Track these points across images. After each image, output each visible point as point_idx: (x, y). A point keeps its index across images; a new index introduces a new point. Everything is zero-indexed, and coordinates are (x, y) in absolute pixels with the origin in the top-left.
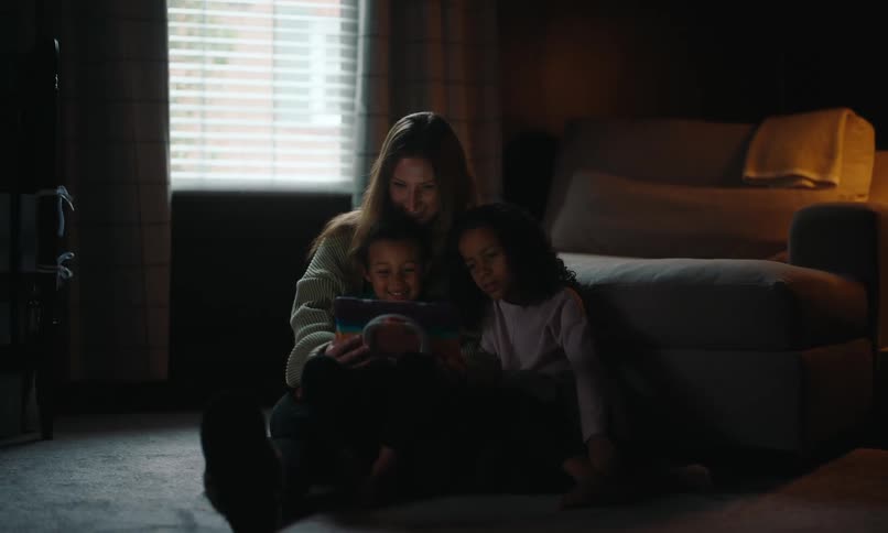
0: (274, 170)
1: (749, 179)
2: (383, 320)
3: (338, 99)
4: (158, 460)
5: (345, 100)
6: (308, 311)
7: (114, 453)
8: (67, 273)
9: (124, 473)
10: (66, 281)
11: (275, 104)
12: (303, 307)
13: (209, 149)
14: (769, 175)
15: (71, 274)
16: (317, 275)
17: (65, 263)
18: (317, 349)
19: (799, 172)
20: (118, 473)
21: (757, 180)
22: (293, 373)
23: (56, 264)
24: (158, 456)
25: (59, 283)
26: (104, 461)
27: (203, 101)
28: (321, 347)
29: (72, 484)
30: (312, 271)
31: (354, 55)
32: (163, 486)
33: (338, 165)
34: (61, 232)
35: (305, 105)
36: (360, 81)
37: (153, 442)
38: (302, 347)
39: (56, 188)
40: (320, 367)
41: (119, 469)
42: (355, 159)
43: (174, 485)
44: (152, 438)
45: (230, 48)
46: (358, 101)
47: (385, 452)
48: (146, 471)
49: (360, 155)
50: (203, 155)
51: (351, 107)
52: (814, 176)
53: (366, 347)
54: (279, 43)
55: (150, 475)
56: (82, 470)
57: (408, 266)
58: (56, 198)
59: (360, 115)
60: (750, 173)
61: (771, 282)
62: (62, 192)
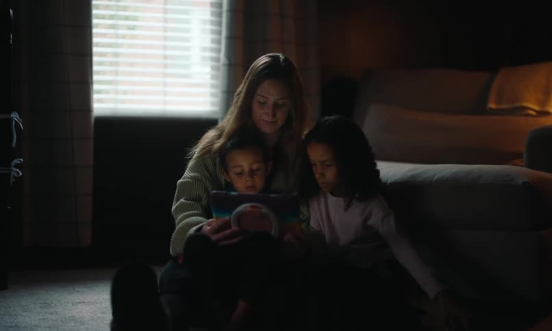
0: (165, 103)
1: (491, 109)
2: (246, 207)
3: (209, 54)
4: (80, 306)
5: (214, 55)
6: (187, 203)
7: (49, 302)
8: (18, 173)
9: (54, 317)
10: (18, 179)
11: (165, 57)
12: (182, 200)
13: (120, 88)
14: (504, 106)
15: (21, 174)
16: (191, 178)
17: (17, 166)
18: (194, 228)
19: (526, 104)
20: (50, 317)
21: (497, 110)
22: (176, 246)
23: (11, 167)
24: (80, 303)
25: (12, 180)
26: (41, 307)
27: (116, 55)
28: (197, 227)
29: (16, 326)
30: (188, 174)
31: (220, 24)
32: (82, 327)
33: (209, 99)
34: (14, 144)
35: (187, 58)
36: (224, 42)
37: (78, 292)
38: (182, 228)
39: (11, 113)
40: (198, 241)
41: (51, 313)
42: (220, 95)
43: (89, 327)
44: (77, 289)
45: (135, 19)
46: (222, 55)
47: (242, 305)
48: (70, 315)
49: (224, 92)
50: (117, 92)
51: (217, 60)
52: (536, 108)
53: (234, 228)
54: (169, 16)
55: (73, 319)
56: (24, 314)
57: (255, 167)
58: (11, 120)
59: (224, 65)
60: (492, 105)
61: (520, 182)
62: (15, 116)
